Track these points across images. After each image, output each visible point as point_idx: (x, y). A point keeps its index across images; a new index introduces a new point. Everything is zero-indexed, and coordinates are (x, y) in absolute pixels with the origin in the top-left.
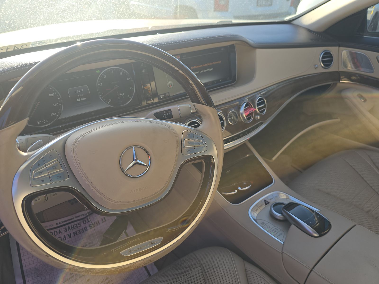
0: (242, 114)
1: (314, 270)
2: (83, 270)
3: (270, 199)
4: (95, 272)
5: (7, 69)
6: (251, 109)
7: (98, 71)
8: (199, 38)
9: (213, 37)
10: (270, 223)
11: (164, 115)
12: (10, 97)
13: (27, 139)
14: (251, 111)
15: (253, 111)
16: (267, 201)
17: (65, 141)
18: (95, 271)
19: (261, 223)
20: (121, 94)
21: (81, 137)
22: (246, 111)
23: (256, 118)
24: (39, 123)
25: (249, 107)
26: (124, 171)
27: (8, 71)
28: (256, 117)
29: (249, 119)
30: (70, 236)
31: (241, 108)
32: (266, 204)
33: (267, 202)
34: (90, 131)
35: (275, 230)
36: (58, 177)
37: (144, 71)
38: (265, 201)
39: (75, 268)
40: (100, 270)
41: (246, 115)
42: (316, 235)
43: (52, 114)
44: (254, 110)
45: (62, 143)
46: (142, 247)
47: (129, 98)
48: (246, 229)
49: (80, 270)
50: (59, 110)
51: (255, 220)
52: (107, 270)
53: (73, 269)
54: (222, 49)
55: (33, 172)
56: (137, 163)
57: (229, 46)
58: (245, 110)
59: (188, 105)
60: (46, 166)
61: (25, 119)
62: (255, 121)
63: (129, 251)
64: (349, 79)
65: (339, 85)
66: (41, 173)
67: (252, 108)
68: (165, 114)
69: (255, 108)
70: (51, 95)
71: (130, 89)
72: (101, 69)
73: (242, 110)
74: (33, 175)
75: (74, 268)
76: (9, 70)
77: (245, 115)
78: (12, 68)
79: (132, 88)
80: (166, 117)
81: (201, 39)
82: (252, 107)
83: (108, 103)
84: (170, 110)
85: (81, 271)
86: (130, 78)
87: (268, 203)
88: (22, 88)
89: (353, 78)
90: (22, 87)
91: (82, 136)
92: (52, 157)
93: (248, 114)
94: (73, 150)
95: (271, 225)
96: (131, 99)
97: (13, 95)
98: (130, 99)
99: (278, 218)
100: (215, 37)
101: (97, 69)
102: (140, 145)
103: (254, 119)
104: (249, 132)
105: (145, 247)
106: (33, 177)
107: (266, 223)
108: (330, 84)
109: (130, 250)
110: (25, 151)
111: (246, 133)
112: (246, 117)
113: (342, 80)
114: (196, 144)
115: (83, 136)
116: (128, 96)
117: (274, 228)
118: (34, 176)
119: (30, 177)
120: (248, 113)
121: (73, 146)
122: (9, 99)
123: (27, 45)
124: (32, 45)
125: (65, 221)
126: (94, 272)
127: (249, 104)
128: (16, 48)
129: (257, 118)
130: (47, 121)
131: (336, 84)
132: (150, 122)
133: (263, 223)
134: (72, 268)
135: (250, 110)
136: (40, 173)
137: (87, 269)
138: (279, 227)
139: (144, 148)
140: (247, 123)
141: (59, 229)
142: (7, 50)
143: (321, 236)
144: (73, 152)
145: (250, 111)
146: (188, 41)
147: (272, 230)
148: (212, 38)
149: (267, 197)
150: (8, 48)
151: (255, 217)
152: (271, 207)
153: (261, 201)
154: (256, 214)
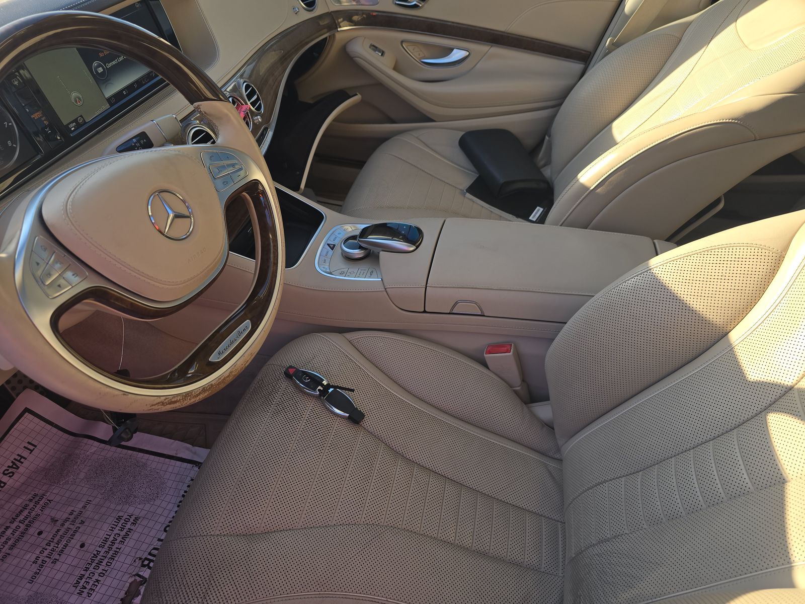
1: (428, 285)
3: (335, 239)
11: (135, 146)
14: (244, 111)
19: (340, 273)
25: (238, 104)
28: (256, 120)
32: (332, 249)
33: (332, 246)
35: (362, 272)
37: (16, 83)
38: (328, 245)
42: (412, 249)
44: (246, 108)
46: (232, 342)
47: (12, 146)
51: (331, 273)
62: (256, 127)
63: (219, 353)
64: (351, 21)
65: (338, 36)
67: (243, 106)
68: (136, 143)
69: (246, 104)
71: (6, 126)
82: (242, 104)
84: (143, 133)
87: (334, 245)
89: (355, 18)
92: (45, 248)
95: (354, 269)
96: (16, 147)
99: (357, 257)
103: (254, 123)
105: (235, 340)
107: (346, 270)
108: (326, 38)
113: (340, 27)
116: (10, 143)
117: (359, 271)
120: (242, 115)
127: (236, 99)
131: (334, 35)
133: (342, 272)
135: (241, 109)
136: (49, 276)
138: (364, 267)
143: (417, 247)
147: (358, 273)
149: (328, 239)
151: (328, 271)
152: (341, 247)
153: (323, 247)
154: (327, 267)
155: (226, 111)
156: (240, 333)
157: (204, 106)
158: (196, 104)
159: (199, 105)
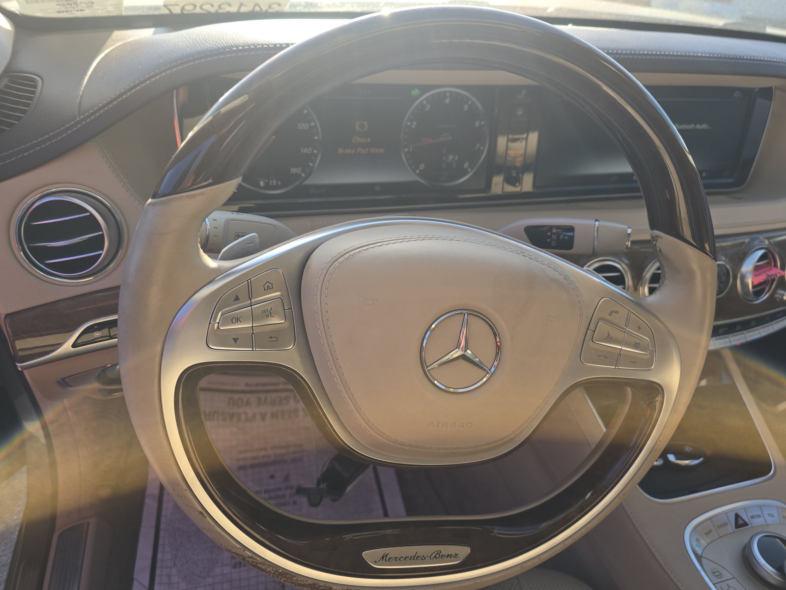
0: (743, 278)
2: (271, 568)
3: (753, 517)
4: (296, 582)
5: (228, 47)
6: (770, 269)
7: (415, 92)
8: (698, 54)
9: (735, 58)
10: (737, 580)
11: (550, 237)
12: (215, 115)
13: (228, 222)
14: (772, 275)
15: (779, 275)
16: (742, 519)
17: (309, 252)
18: (295, 578)
19: (714, 573)
20: (451, 157)
21: (347, 255)
22: (757, 273)
23: (777, 296)
24: (262, 184)
25: (768, 263)
26: (427, 367)
27: (228, 52)
28: (780, 294)
29: (758, 293)
30: (263, 416)
31: (747, 258)
32: (737, 526)
33: (740, 522)
34: (371, 244)
36: (271, 338)
37: (520, 113)
38: (737, 516)
39: (255, 559)
40: (306, 581)
41: (756, 283)
43: (294, 170)
44: (779, 273)
45: (301, 255)
46: (416, 557)
47: (466, 169)
48: (666, 568)
49: (263, 567)
50: (311, 164)
51: (699, 559)
52: (322, 586)
53: (251, 560)
54: (737, 94)
55: (220, 314)
56: (464, 357)
57: (757, 89)
58: (757, 268)
59: (626, 227)
60: (251, 306)
61: (233, 179)
62: (772, 301)
63: (383, 557)
66: (238, 320)
67: (776, 269)
68: (554, 234)
70: (303, 126)
71: (476, 148)
72: (424, 89)
73: (747, 267)
74: (217, 321)
75: (252, 557)
76: (231, 52)
77: (752, 283)
78: (237, 47)
79: (479, 148)
80: (554, 244)
81: (701, 57)
82: (776, 266)
83: (418, 171)
84: (571, 229)
85: (266, 569)
86: (482, 123)
87: (746, 524)
88: (247, 98)
90: (246, 96)
91: (351, 251)
92: (271, 287)
93: (763, 281)
94: (321, 282)
97: (223, 110)
98: (468, 173)
100: (740, 59)
101: (413, 87)
102: (484, 314)
103: (772, 297)
104: (746, 326)
105: (423, 559)
106: (216, 325)
107: (726, 575)
109: (386, 556)
110: (214, 258)
111: (738, 328)
112: (754, 287)
114: (628, 344)
115: (353, 252)
116: (466, 165)
118: (218, 323)
119: (210, 323)
120: (762, 278)
121: (325, 271)
122: (211, 117)
123: (279, 5)
124: (291, 6)
125: (263, 385)
126: (293, 581)
127: (770, 256)
128: (257, 9)
129: (781, 297)
130: (279, 183)
132: (522, 253)
133: (718, 574)
134: (249, 557)
135: (770, 273)
136: (234, 320)
137: (280, 571)
139: (489, 320)
140: (749, 303)
141: (248, 396)
142: (240, 8)
144: (320, 287)
145: (768, 275)
146: (667, 55)
148: (732, 58)
149: (745, 509)
150: (241, 5)
151: (699, 552)
152: (752, 538)
153: (726, 513)
154: (703, 542)
155: (695, 266)
156: (438, 556)
157: (666, 241)
158: (656, 232)
159: (657, 236)
